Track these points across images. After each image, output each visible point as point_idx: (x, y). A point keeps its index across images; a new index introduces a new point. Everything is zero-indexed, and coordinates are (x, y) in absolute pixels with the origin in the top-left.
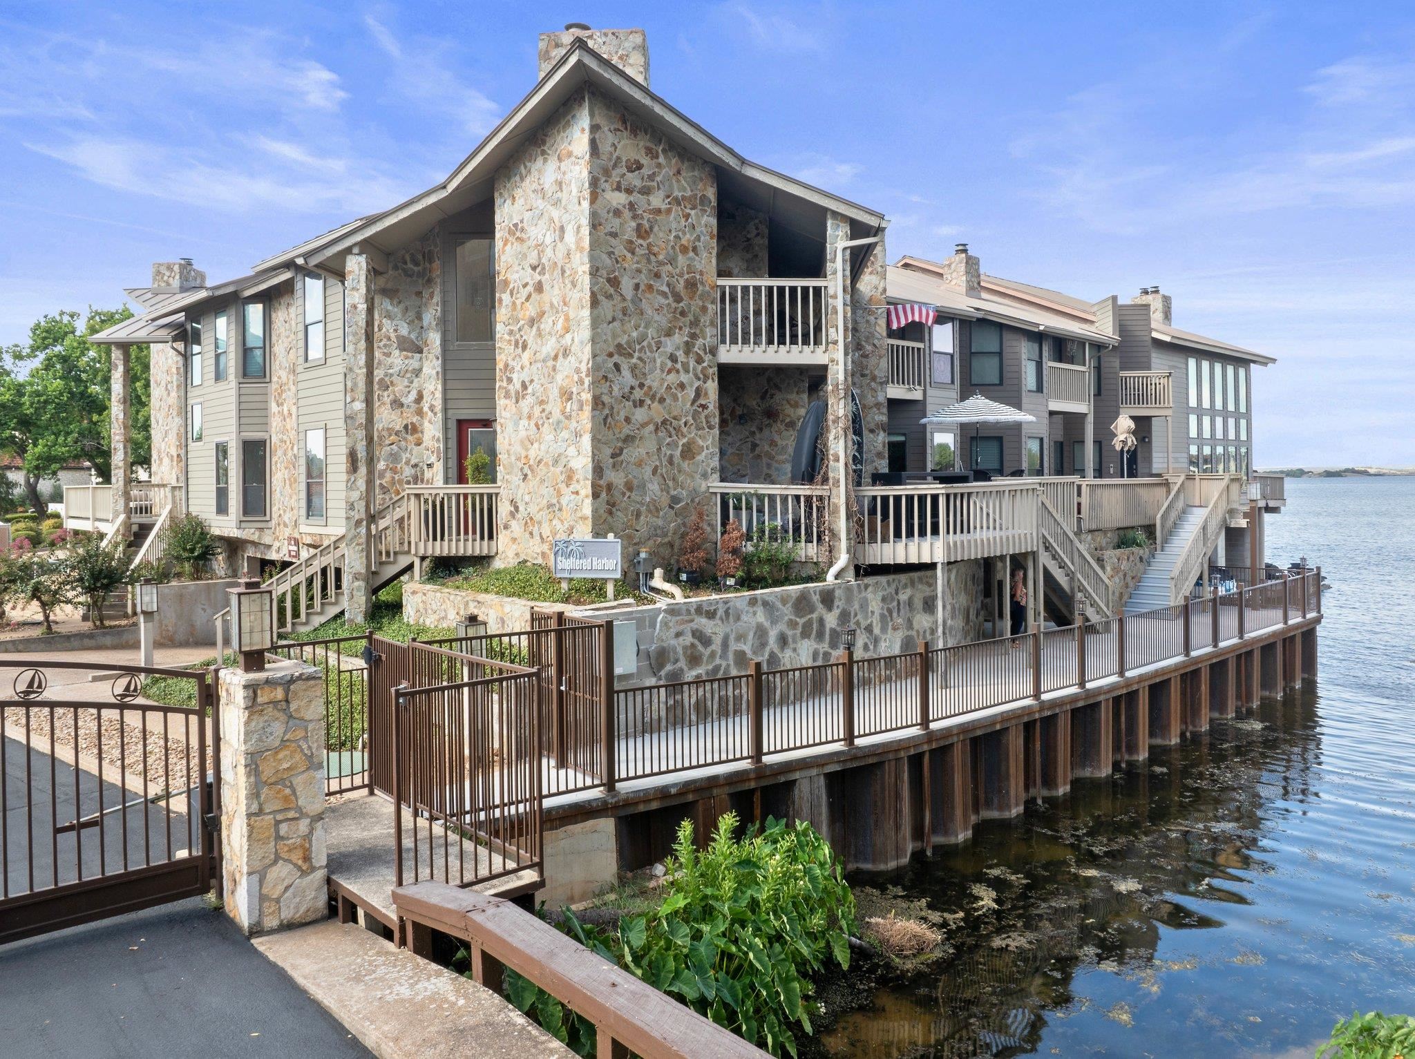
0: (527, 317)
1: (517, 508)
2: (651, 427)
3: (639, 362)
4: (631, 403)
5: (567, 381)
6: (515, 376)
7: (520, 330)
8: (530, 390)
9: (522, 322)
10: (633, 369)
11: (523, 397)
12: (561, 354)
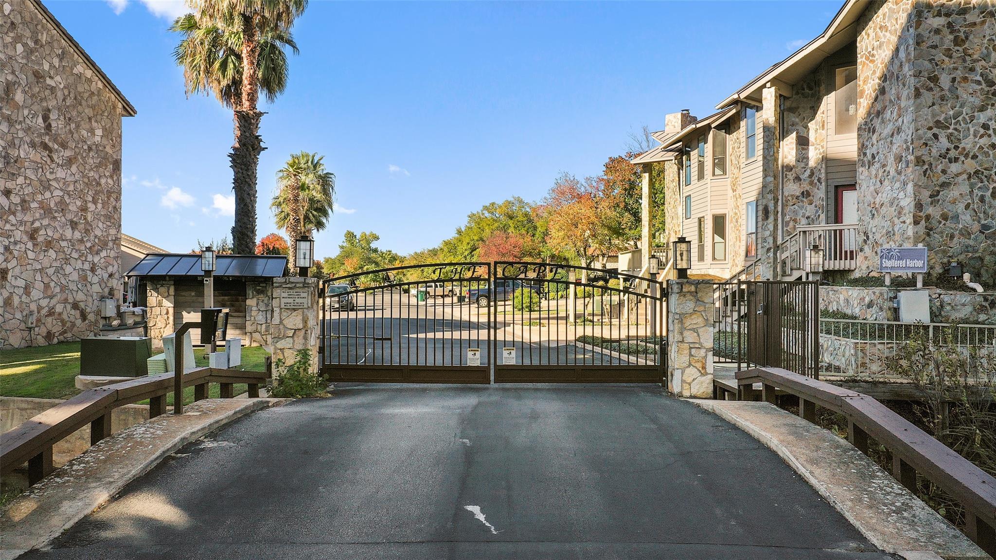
0: (876, 111)
1: (868, 237)
2: (965, 176)
3: (954, 131)
4: (947, 160)
5: (899, 149)
6: (868, 151)
7: (871, 121)
8: (877, 159)
9: (873, 115)
10: (949, 137)
11: (873, 164)
12: (895, 132)
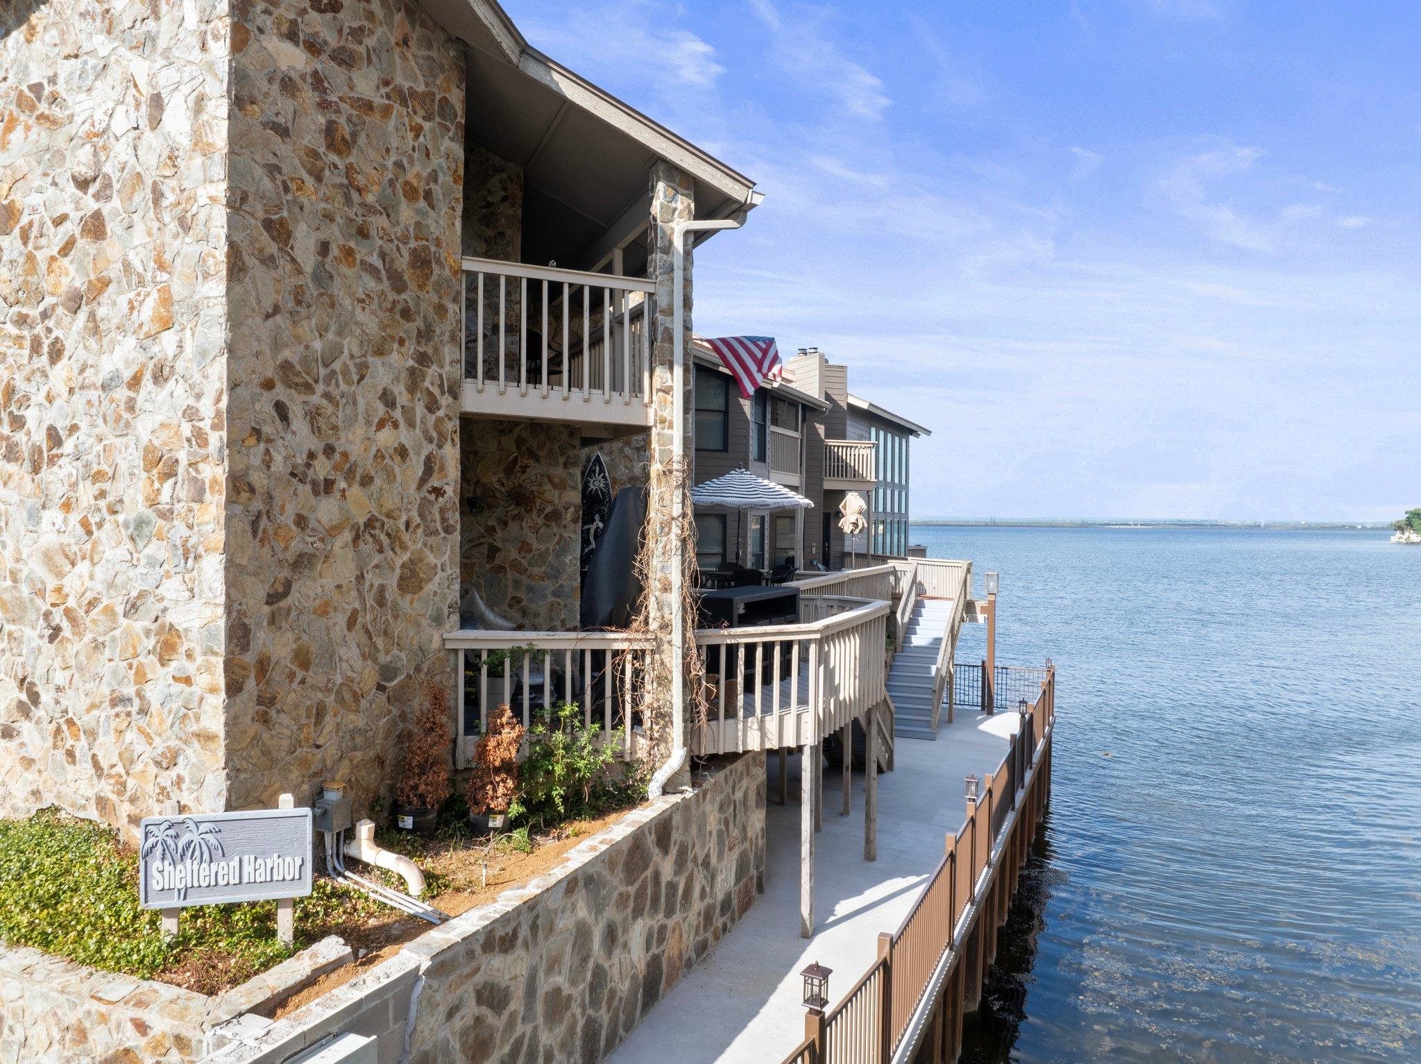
0: (63, 289)
1: (35, 698)
2: (347, 536)
3: (324, 402)
4: (308, 488)
5: (164, 435)
6: (31, 415)
7: (45, 315)
8: (68, 446)
9: (49, 300)
10: (313, 415)
11: (52, 461)
12: (147, 377)
